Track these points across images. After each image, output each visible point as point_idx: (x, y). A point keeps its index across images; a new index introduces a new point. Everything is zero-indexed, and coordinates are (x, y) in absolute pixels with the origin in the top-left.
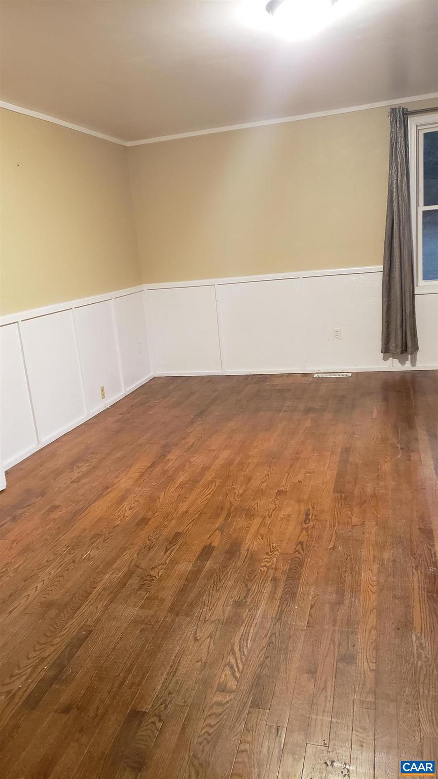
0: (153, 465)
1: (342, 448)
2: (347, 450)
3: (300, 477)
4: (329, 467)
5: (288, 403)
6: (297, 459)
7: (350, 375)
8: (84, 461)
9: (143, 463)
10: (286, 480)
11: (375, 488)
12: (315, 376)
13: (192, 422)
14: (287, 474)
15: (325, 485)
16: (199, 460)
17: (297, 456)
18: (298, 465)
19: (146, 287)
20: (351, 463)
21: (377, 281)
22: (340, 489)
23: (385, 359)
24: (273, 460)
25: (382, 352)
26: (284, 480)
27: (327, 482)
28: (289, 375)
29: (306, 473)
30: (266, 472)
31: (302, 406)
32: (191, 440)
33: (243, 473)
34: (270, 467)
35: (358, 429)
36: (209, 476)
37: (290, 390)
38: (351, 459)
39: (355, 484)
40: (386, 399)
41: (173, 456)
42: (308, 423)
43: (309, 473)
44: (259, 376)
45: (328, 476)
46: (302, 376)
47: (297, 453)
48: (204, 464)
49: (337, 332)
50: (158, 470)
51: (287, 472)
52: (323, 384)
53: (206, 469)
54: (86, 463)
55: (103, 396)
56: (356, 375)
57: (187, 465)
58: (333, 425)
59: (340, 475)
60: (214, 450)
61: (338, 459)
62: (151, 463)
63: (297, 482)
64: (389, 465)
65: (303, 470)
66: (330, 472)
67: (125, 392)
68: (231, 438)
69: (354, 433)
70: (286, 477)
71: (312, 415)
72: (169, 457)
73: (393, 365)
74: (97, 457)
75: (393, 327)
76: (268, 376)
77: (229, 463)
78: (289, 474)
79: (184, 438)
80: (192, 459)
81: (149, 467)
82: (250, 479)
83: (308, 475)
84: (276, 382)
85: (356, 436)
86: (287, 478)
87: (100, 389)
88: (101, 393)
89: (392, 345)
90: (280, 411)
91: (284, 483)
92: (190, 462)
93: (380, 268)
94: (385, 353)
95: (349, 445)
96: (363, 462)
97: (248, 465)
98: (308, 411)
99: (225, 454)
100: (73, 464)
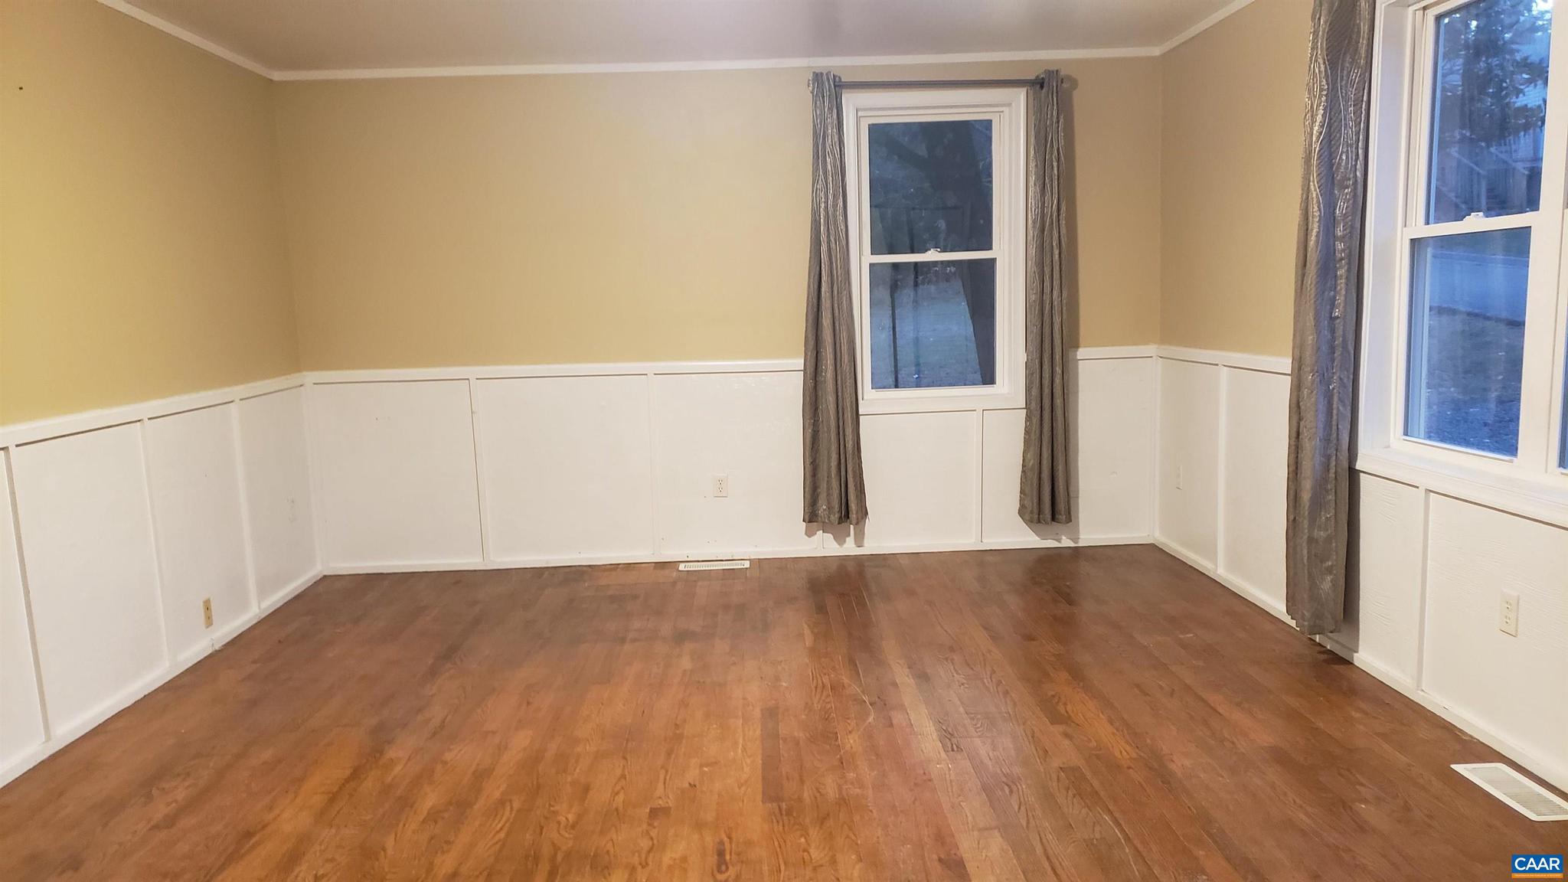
0: (356, 774)
1: (762, 710)
2: (771, 714)
3: (692, 775)
4: (744, 749)
5: (636, 624)
6: (679, 738)
7: (747, 564)
8: (179, 775)
9: (332, 771)
10: (665, 783)
11: (839, 786)
12: (682, 567)
13: (433, 673)
14: (663, 771)
15: (743, 788)
16: (464, 756)
17: (678, 732)
18: (683, 750)
19: (310, 377)
20: (785, 740)
21: (792, 388)
22: (773, 792)
23: (809, 533)
24: (630, 744)
25: (804, 521)
26: (661, 785)
27: (746, 781)
28: (629, 567)
29: (701, 766)
30: (618, 772)
31: (666, 628)
32: (437, 712)
33: (569, 779)
34: (624, 758)
35: (784, 669)
36: (494, 790)
37: (636, 597)
38: (783, 731)
39: (802, 781)
40: (821, 609)
41: (402, 752)
42: (686, 663)
43: (707, 765)
44: (567, 570)
45: (747, 769)
46: (655, 568)
47: (676, 725)
48: (478, 765)
49: (721, 482)
50: (369, 784)
51: (662, 768)
52: (700, 583)
53: (482, 775)
54: (184, 780)
55: (209, 621)
56: (759, 563)
57: (439, 767)
58: (734, 664)
59: (770, 763)
60: (494, 733)
61: (758, 732)
62: (348, 772)
63: (687, 785)
64: (856, 738)
65: (694, 761)
66: (748, 761)
67: (257, 611)
68: (529, 703)
69: (777, 679)
70: (662, 777)
71: (689, 646)
72: (391, 753)
73: (824, 545)
74: (211, 764)
75: (823, 473)
76: (585, 569)
77: (532, 761)
78: (667, 772)
79: (420, 710)
80: (448, 756)
81: (347, 781)
82: (587, 789)
83: (706, 769)
84: (603, 582)
85: (784, 684)
86: (665, 779)
87: (202, 604)
88: (203, 613)
89: (822, 507)
90: (623, 640)
91: (660, 791)
92: (445, 763)
93: (799, 363)
94: (810, 522)
95: (773, 702)
96: (808, 735)
97: (577, 762)
98: (681, 637)
99: (522, 741)
100: (150, 783)
